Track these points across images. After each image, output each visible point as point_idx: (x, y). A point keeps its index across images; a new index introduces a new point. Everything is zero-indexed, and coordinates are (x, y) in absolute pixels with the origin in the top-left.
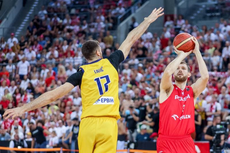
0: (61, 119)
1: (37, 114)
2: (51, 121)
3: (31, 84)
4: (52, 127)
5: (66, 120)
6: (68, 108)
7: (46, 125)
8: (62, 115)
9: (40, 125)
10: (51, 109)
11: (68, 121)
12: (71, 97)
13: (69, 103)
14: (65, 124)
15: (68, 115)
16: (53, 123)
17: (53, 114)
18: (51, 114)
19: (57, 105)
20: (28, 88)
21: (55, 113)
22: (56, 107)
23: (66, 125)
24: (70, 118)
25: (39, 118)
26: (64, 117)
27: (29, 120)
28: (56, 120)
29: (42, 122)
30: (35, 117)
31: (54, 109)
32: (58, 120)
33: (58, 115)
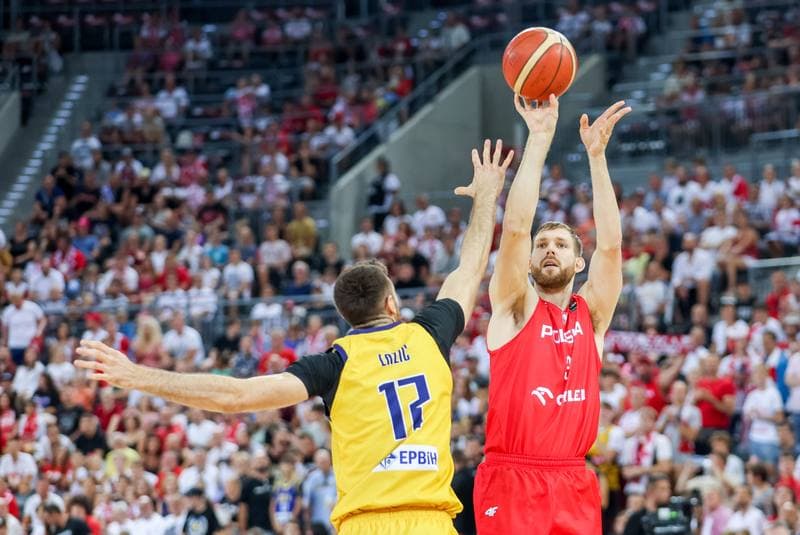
0: (148, 494)
1: (69, 476)
2: (114, 498)
3: (47, 379)
4: (120, 518)
5: (163, 494)
6: (169, 456)
7: (99, 512)
8: (152, 479)
9: (78, 512)
10: (115, 459)
11: (170, 499)
12: (180, 420)
13: (173, 439)
14: (160, 507)
15: (170, 478)
16: (121, 506)
17: (122, 476)
18: (115, 476)
19: (134, 447)
20: (39, 393)
21: (129, 472)
22: (131, 454)
23: (165, 513)
24: (176, 489)
25: (76, 490)
26: (158, 486)
27: (44, 496)
28: (130, 495)
29: (87, 504)
30: (62, 488)
31: (124, 459)
32: (137, 496)
33: (138, 478)
